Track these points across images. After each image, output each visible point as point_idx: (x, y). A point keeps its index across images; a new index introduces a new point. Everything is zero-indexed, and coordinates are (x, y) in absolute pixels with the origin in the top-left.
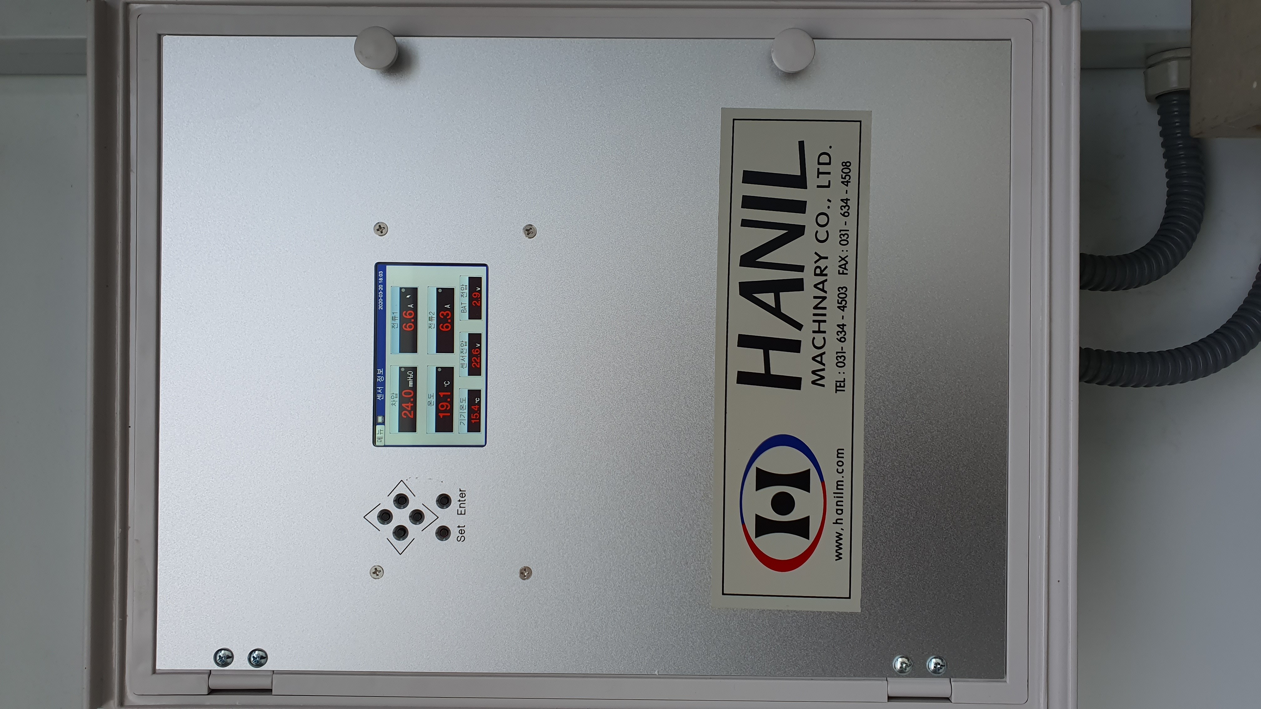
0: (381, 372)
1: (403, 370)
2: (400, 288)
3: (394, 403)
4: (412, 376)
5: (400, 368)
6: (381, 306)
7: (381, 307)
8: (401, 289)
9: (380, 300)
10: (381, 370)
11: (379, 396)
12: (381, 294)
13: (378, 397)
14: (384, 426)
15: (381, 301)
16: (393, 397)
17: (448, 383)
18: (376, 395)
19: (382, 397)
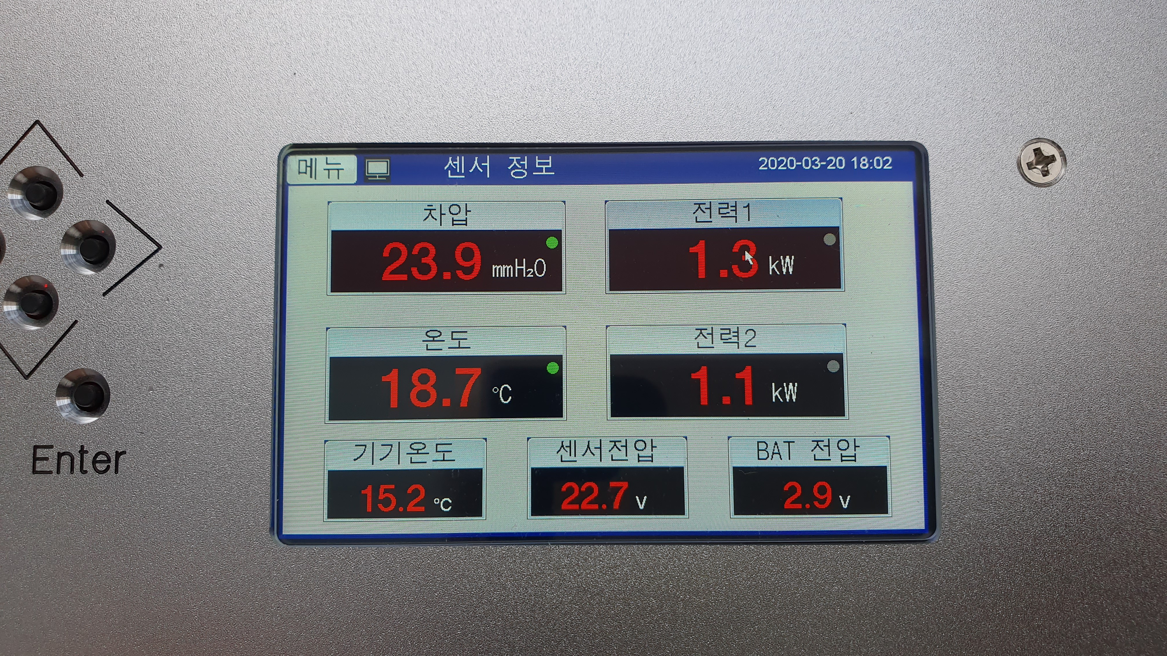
0: (541, 170)
1: (551, 243)
2: (837, 228)
3: (436, 214)
4: (531, 273)
5: (557, 234)
6: (773, 165)
7: (766, 162)
8: (835, 231)
9: (792, 162)
10: (547, 170)
11: (458, 162)
12: (813, 163)
13: (454, 160)
14: (355, 180)
15: (789, 162)
16: (455, 210)
17: (506, 400)
18: (460, 153)
19: (454, 172)
